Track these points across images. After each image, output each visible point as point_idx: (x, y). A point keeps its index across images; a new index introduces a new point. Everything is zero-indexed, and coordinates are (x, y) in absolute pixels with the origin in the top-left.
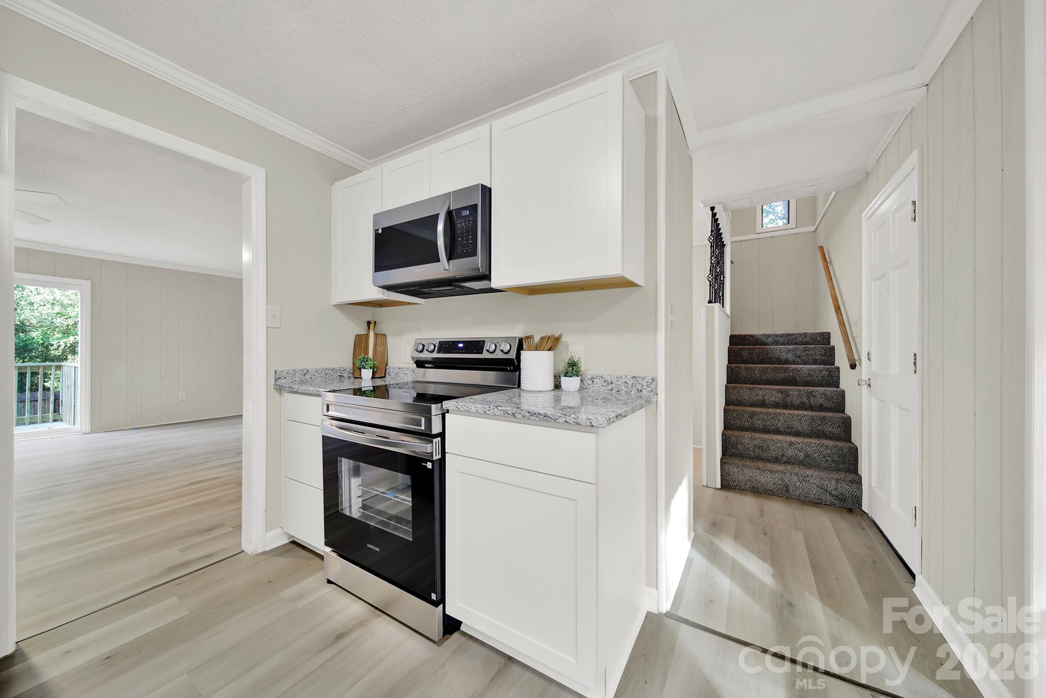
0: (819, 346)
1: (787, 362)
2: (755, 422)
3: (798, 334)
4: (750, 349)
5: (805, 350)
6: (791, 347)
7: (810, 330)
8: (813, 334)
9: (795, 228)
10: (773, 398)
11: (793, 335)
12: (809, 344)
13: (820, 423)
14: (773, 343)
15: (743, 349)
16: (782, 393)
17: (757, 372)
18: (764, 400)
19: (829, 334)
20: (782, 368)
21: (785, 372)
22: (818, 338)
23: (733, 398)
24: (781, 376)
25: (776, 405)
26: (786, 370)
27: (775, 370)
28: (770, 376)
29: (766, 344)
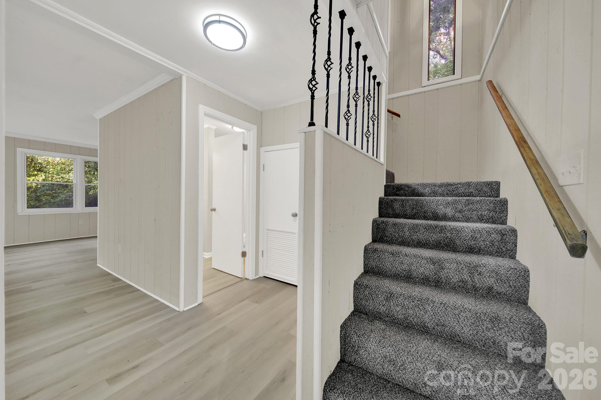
0: (487, 198)
1: (445, 218)
2: (392, 307)
3: (460, 184)
4: (402, 201)
5: (468, 203)
6: (450, 199)
7: (474, 179)
8: (478, 184)
9: (461, 79)
10: (422, 270)
11: (455, 184)
12: (473, 196)
13: (489, 326)
14: (430, 193)
15: (396, 200)
16: (434, 264)
17: (406, 229)
18: (410, 270)
19: (498, 184)
20: (436, 227)
21: (441, 231)
22: (485, 189)
23: (373, 264)
24: (435, 237)
25: (425, 281)
26: (443, 229)
27: (428, 228)
28: (422, 236)
29: (422, 195)
